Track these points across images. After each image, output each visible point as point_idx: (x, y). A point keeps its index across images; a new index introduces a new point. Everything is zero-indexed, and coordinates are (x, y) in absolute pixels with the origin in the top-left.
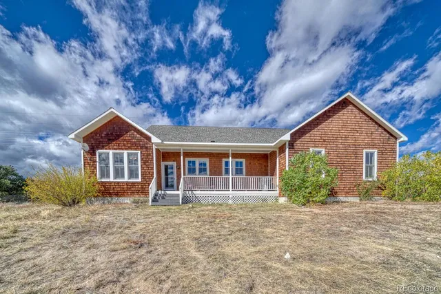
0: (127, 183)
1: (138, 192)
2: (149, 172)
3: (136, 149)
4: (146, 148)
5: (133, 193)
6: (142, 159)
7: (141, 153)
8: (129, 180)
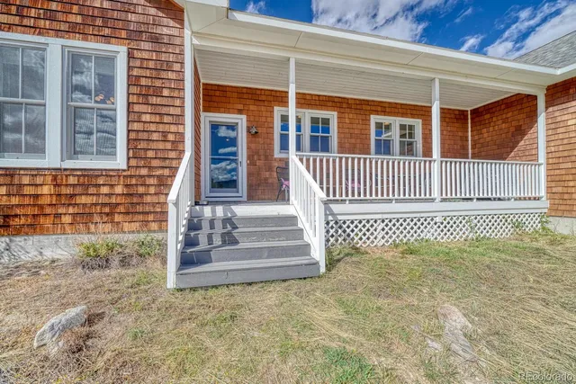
0: (57, 176)
1: (110, 212)
2: (165, 134)
3: (107, 39)
4: (155, 39)
5: (84, 218)
6: (132, 81)
7: (130, 56)
8: (69, 164)
